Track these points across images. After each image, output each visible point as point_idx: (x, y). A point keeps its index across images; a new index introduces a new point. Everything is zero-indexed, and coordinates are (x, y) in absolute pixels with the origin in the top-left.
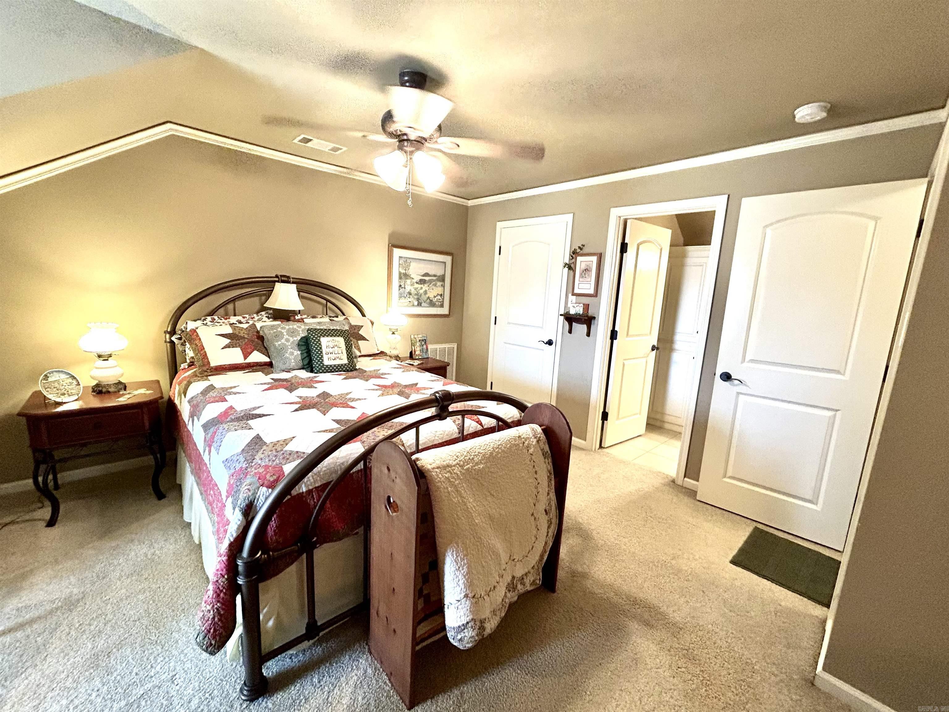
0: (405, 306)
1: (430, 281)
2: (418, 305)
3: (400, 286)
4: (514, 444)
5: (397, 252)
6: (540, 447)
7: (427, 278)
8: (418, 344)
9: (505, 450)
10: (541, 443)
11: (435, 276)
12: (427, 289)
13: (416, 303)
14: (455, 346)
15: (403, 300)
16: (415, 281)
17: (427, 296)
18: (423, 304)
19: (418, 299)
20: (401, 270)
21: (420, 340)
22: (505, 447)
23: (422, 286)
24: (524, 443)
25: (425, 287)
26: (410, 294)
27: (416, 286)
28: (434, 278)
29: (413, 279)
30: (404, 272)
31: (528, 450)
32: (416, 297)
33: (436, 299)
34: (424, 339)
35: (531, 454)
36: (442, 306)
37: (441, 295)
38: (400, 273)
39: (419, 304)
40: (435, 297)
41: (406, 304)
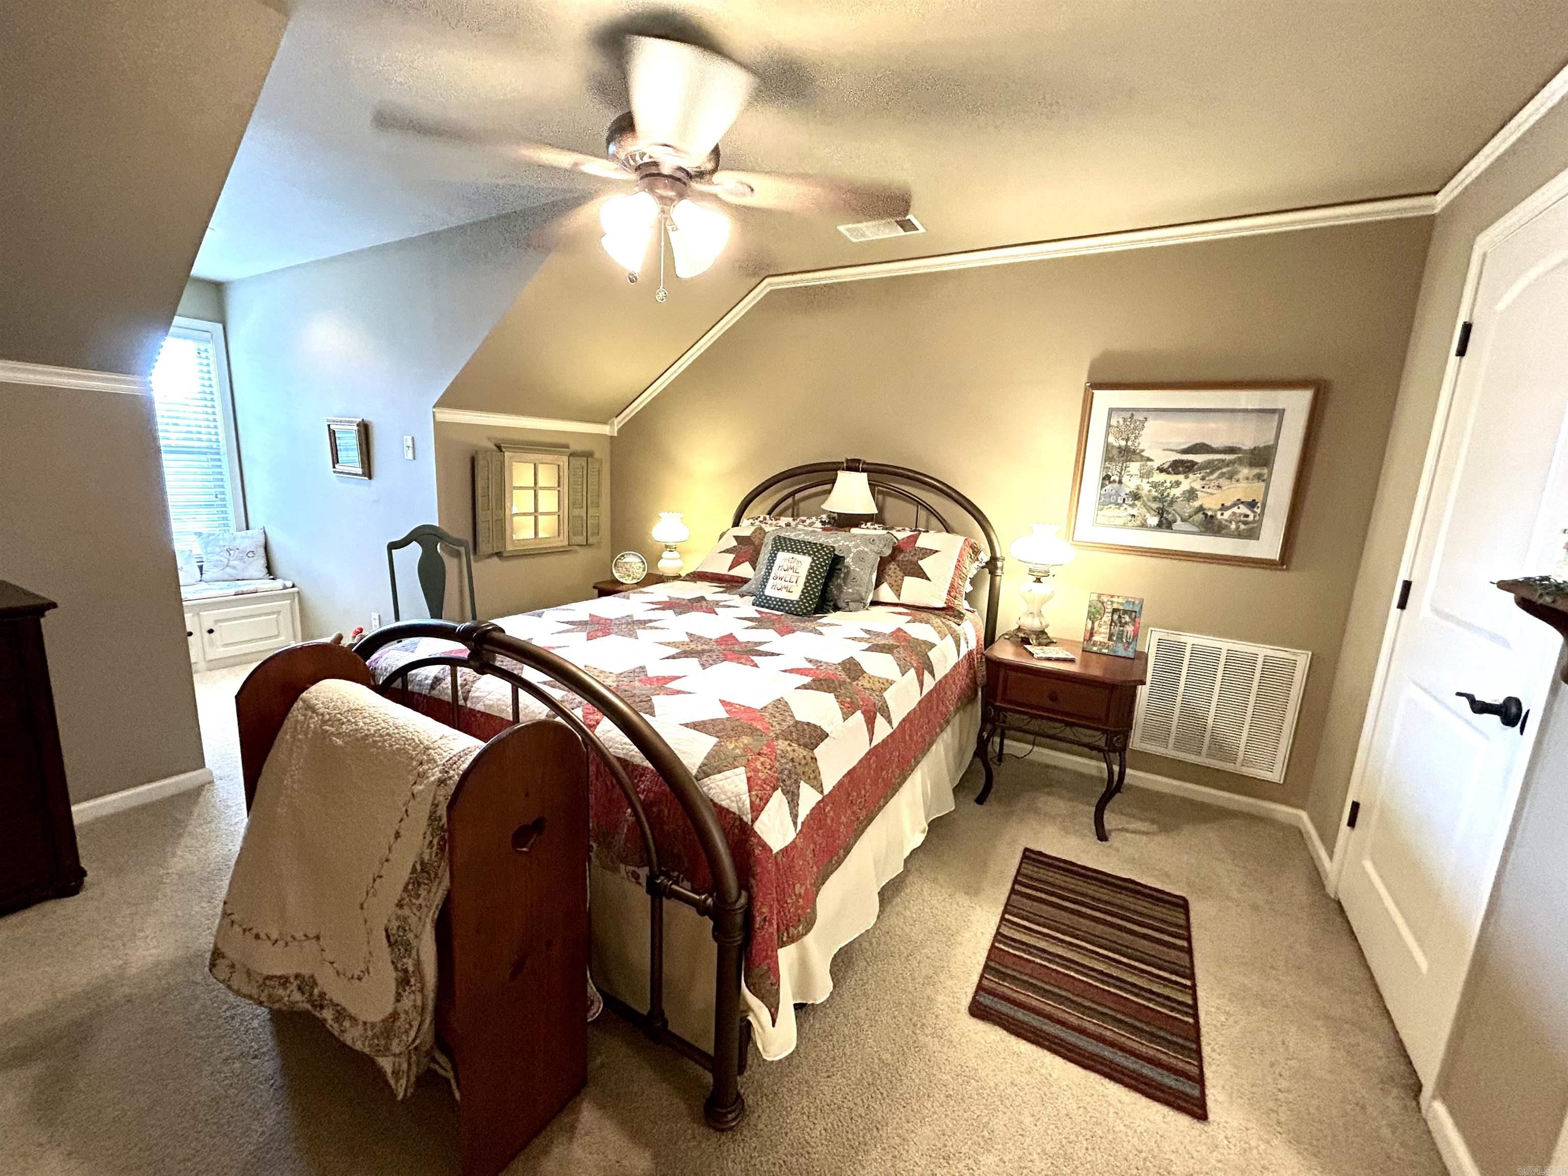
0: (1116, 526)
1: (1212, 467)
2: (1160, 526)
3: (1107, 478)
4: (407, 753)
5: (1104, 399)
6: (435, 798)
7: (1199, 458)
8: (1107, 618)
9: (388, 749)
10: (442, 792)
11: (1231, 450)
12: (1197, 485)
13: (1154, 520)
14: (1303, 659)
15: (1112, 511)
16: (1156, 464)
17: (1196, 504)
18: (1176, 526)
19: (1161, 512)
20: (1111, 439)
21: (1115, 611)
22: (391, 746)
23: (1181, 477)
24: (421, 764)
25: (1187, 482)
26: (1136, 496)
27: (1158, 477)
28: (1229, 457)
29: (1149, 459)
30: (1123, 443)
31: (415, 783)
32: (1155, 505)
33: (1227, 514)
34: (1129, 608)
35: (413, 794)
36: (1252, 533)
37: (1252, 505)
38: (1108, 447)
39: (1165, 524)
40: (1224, 508)
41: (1120, 522)
